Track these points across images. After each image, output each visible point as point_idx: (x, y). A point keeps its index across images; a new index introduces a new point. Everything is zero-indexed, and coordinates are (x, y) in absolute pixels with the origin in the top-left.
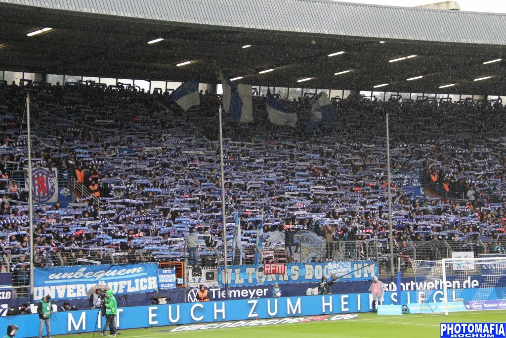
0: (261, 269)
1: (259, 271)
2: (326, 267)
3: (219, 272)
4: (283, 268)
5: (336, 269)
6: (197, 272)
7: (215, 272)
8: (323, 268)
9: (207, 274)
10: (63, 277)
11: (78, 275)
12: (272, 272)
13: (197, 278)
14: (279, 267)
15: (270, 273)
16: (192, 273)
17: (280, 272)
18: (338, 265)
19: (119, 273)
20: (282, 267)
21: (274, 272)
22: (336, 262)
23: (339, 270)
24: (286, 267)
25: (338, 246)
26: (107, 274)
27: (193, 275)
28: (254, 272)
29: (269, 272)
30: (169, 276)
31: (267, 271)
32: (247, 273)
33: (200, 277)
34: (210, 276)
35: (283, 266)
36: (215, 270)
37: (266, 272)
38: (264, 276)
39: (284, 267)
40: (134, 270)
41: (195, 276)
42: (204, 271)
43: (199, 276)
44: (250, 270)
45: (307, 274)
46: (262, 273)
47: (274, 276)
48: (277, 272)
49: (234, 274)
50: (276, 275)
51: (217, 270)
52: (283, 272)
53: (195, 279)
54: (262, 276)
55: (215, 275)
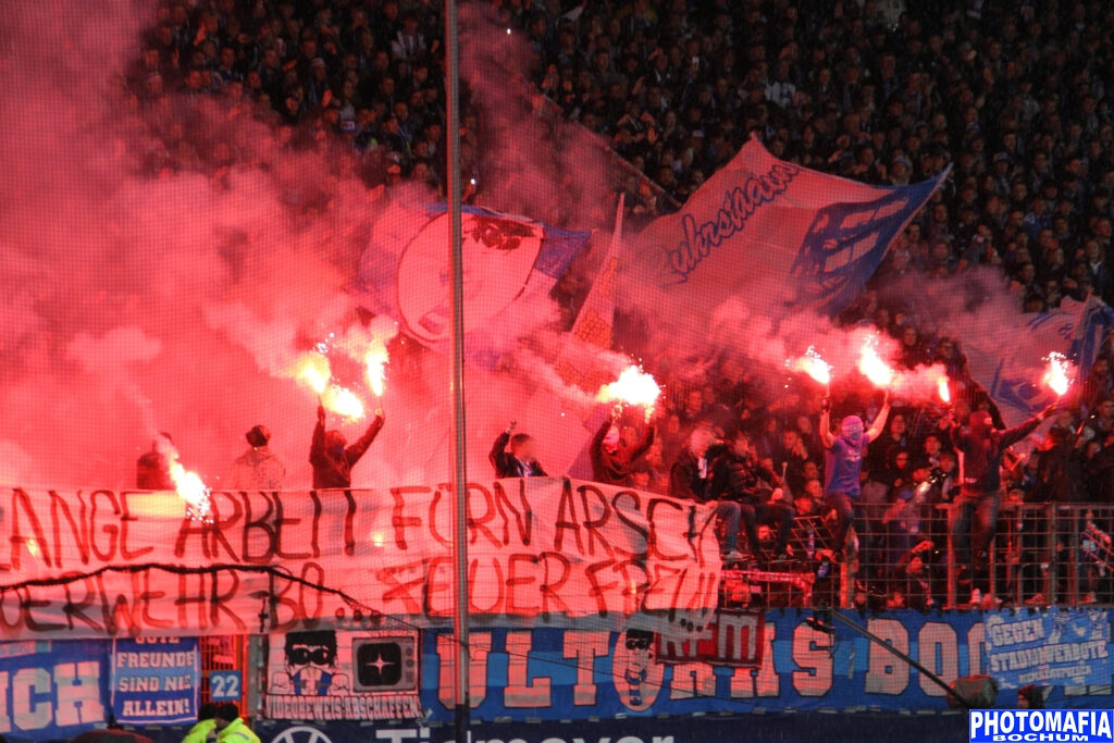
1: (629, 646)
2: (976, 634)
3: (425, 644)
4: (752, 635)
5: (1027, 645)
7: (404, 646)
8: (962, 640)
9: (365, 653)
12: (693, 652)
13: (311, 674)
14: (730, 629)
15: (686, 660)
16: (288, 649)
17: (737, 654)
18: (1037, 625)
20: (745, 629)
21: (707, 653)
22: (1031, 612)
23: (1046, 654)
24: (769, 631)
25: (1043, 526)
27: (294, 657)
28: (602, 650)
29: (679, 652)
30: (169, 659)
31: (671, 646)
32: (569, 652)
33: (326, 668)
34: (380, 664)
35: (752, 622)
36: (405, 636)
37: (665, 651)
38: (657, 673)
39: (760, 629)
41: (303, 662)
42: (347, 642)
43: (321, 661)
44: (584, 641)
45: (876, 669)
46: (644, 653)
47: (704, 671)
48: (722, 655)
49: (500, 656)
50: (714, 667)
51: (414, 634)
52: (751, 656)
53: (304, 676)
54: (643, 674)
55: (405, 658)
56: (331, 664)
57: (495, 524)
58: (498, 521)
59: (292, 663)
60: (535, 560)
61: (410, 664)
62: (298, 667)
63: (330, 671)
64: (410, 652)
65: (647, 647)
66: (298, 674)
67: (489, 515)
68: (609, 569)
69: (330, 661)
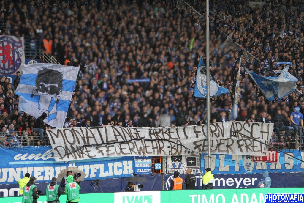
1: (247, 158)
3: (201, 157)
4: (275, 155)
6: (176, 156)
7: (197, 158)
10: (30, 157)
11: (46, 156)
12: (261, 159)
13: (177, 164)
14: (270, 154)
16: (172, 158)
17: (271, 160)
20: (273, 154)
21: (264, 160)
24: (279, 154)
28: (241, 159)
29: (258, 159)
30: (147, 160)
33: (180, 162)
34: (191, 162)
35: (275, 153)
36: (197, 155)
37: (255, 159)
38: (253, 164)
41: (175, 161)
44: (237, 157)
47: (264, 163)
48: (268, 160)
49: (218, 160)
50: (266, 162)
51: (199, 155)
52: (275, 160)
53: (175, 164)
54: (250, 164)
55: (197, 160)
56: (181, 162)
57: (217, 132)
58: (217, 131)
59: (173, 161)
60: (225, 140)
61: (198, 161)
62: (174, 162)
63: (181, 163)
64: (198, 159)
65: (251, 158)
66: (174, 163)
67: (215, 130)
68: (242, 141)
69: (181, 161)
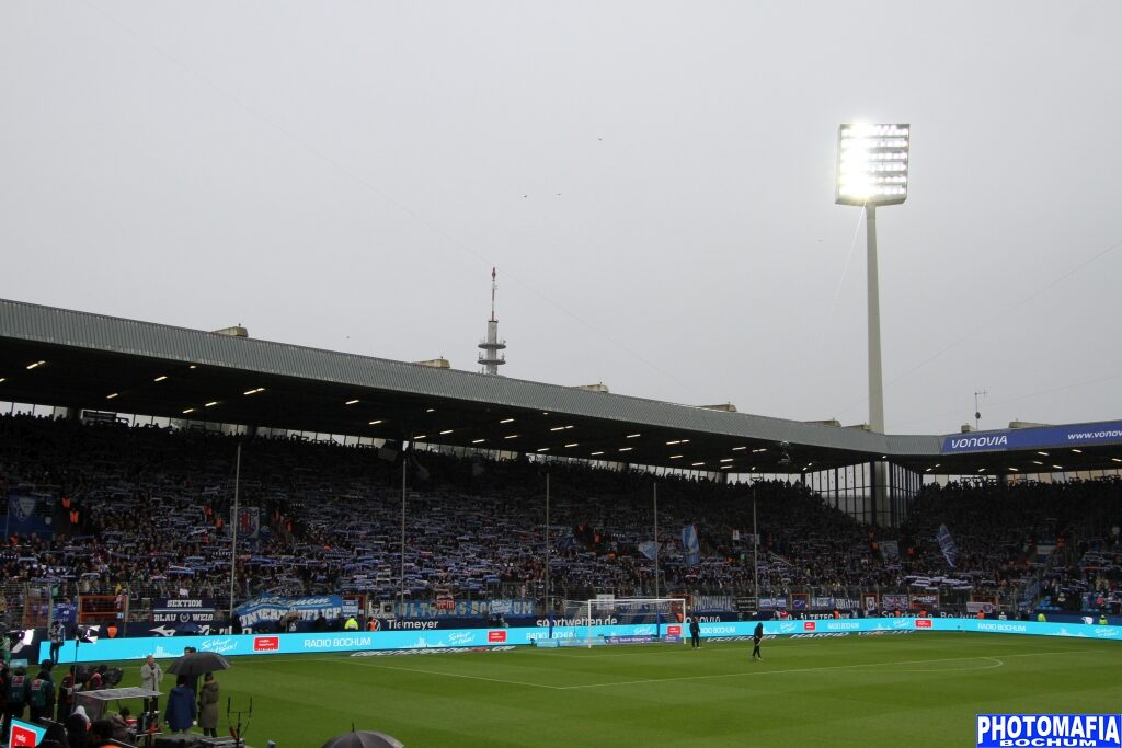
0: (433, 605)
1: (431, 606)
2: (490, 604)
3: (396, 605)
4: (453, 604)
5: (499, 606)
6: (376, 604)
7: (392, 606)
8: (487, 605)
9: (386, 607)
12: (443, 607)
13: (376, 610)
15: (441, 608)
16: (372, 606)
18: (500, 603)
19: (308, 602)
23: (502, 608)
24: (456, 603)
26: (298, 603)
28: (427, 607)
30: (352, 607)
32: (421, 607)
33: (378, 609)
34: (388, 608)
36: (392, 603)
37: (438, 607)
40: (321, 601)
41: (375, 608)
42: (382, 604)
44: (423, 605)
45: (473, 610)
46: (434, 607)
47: (444, 610)
48: (447, 608)
52: (452, 608)
56: (380, 609)
